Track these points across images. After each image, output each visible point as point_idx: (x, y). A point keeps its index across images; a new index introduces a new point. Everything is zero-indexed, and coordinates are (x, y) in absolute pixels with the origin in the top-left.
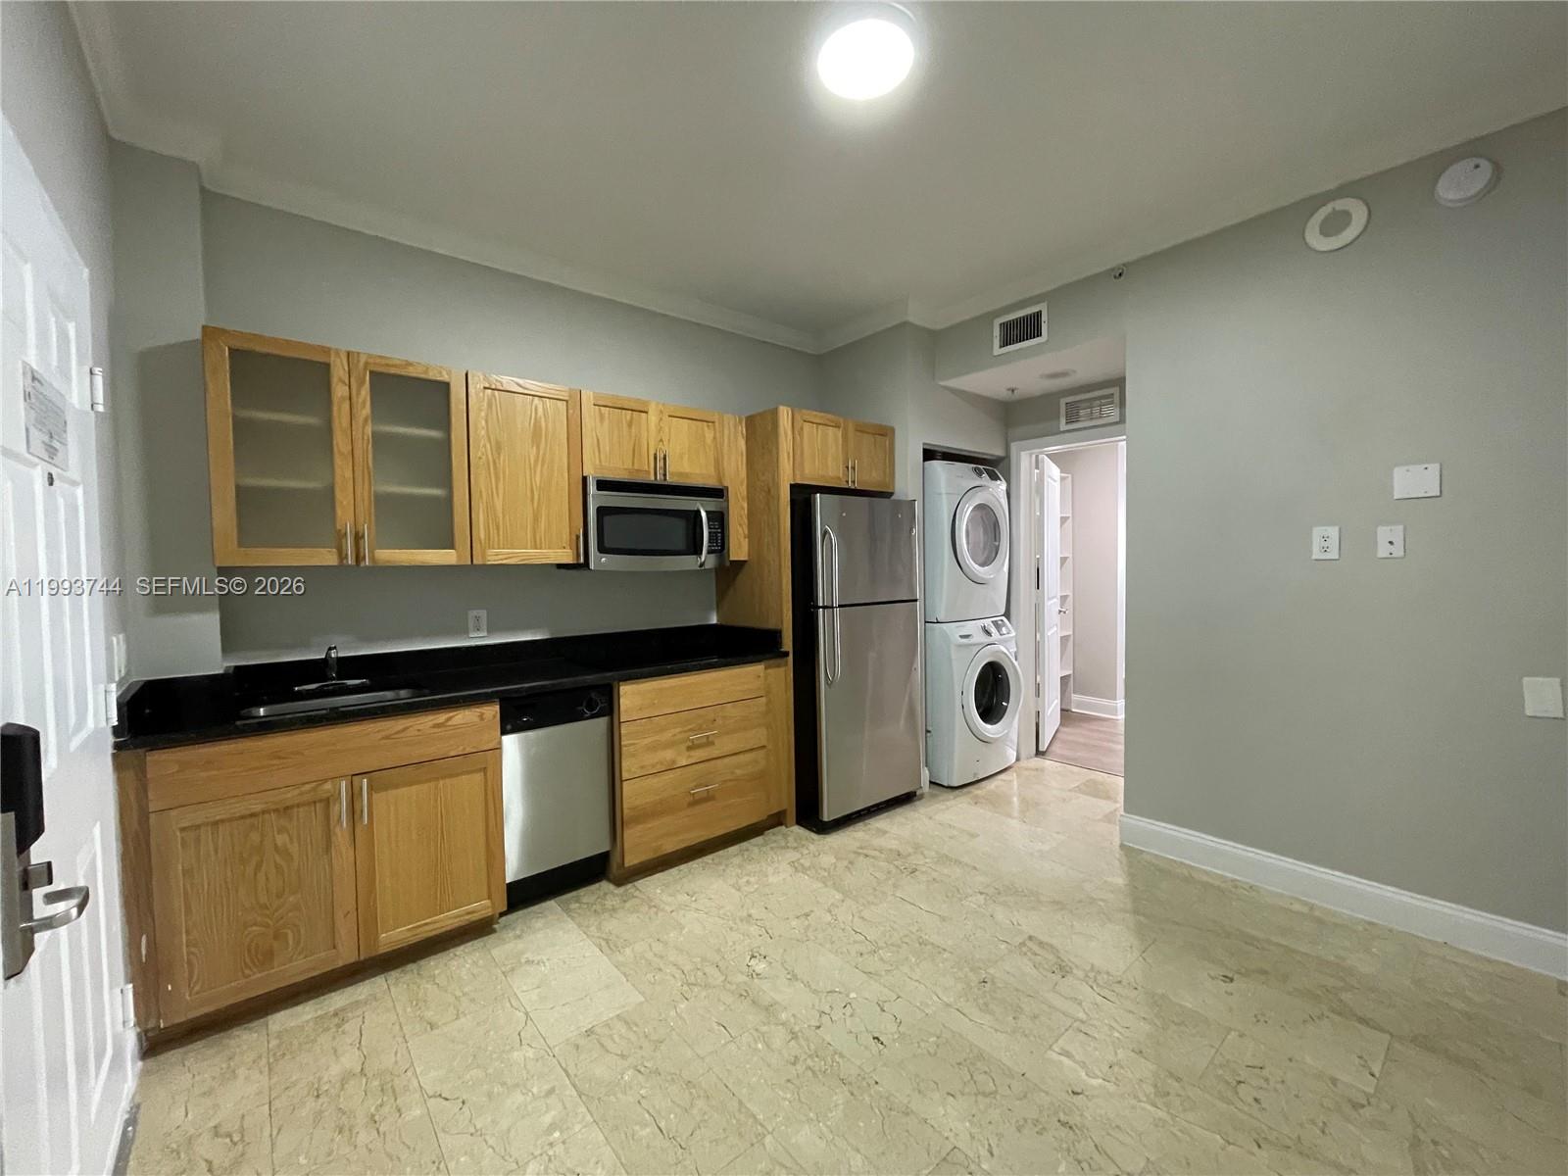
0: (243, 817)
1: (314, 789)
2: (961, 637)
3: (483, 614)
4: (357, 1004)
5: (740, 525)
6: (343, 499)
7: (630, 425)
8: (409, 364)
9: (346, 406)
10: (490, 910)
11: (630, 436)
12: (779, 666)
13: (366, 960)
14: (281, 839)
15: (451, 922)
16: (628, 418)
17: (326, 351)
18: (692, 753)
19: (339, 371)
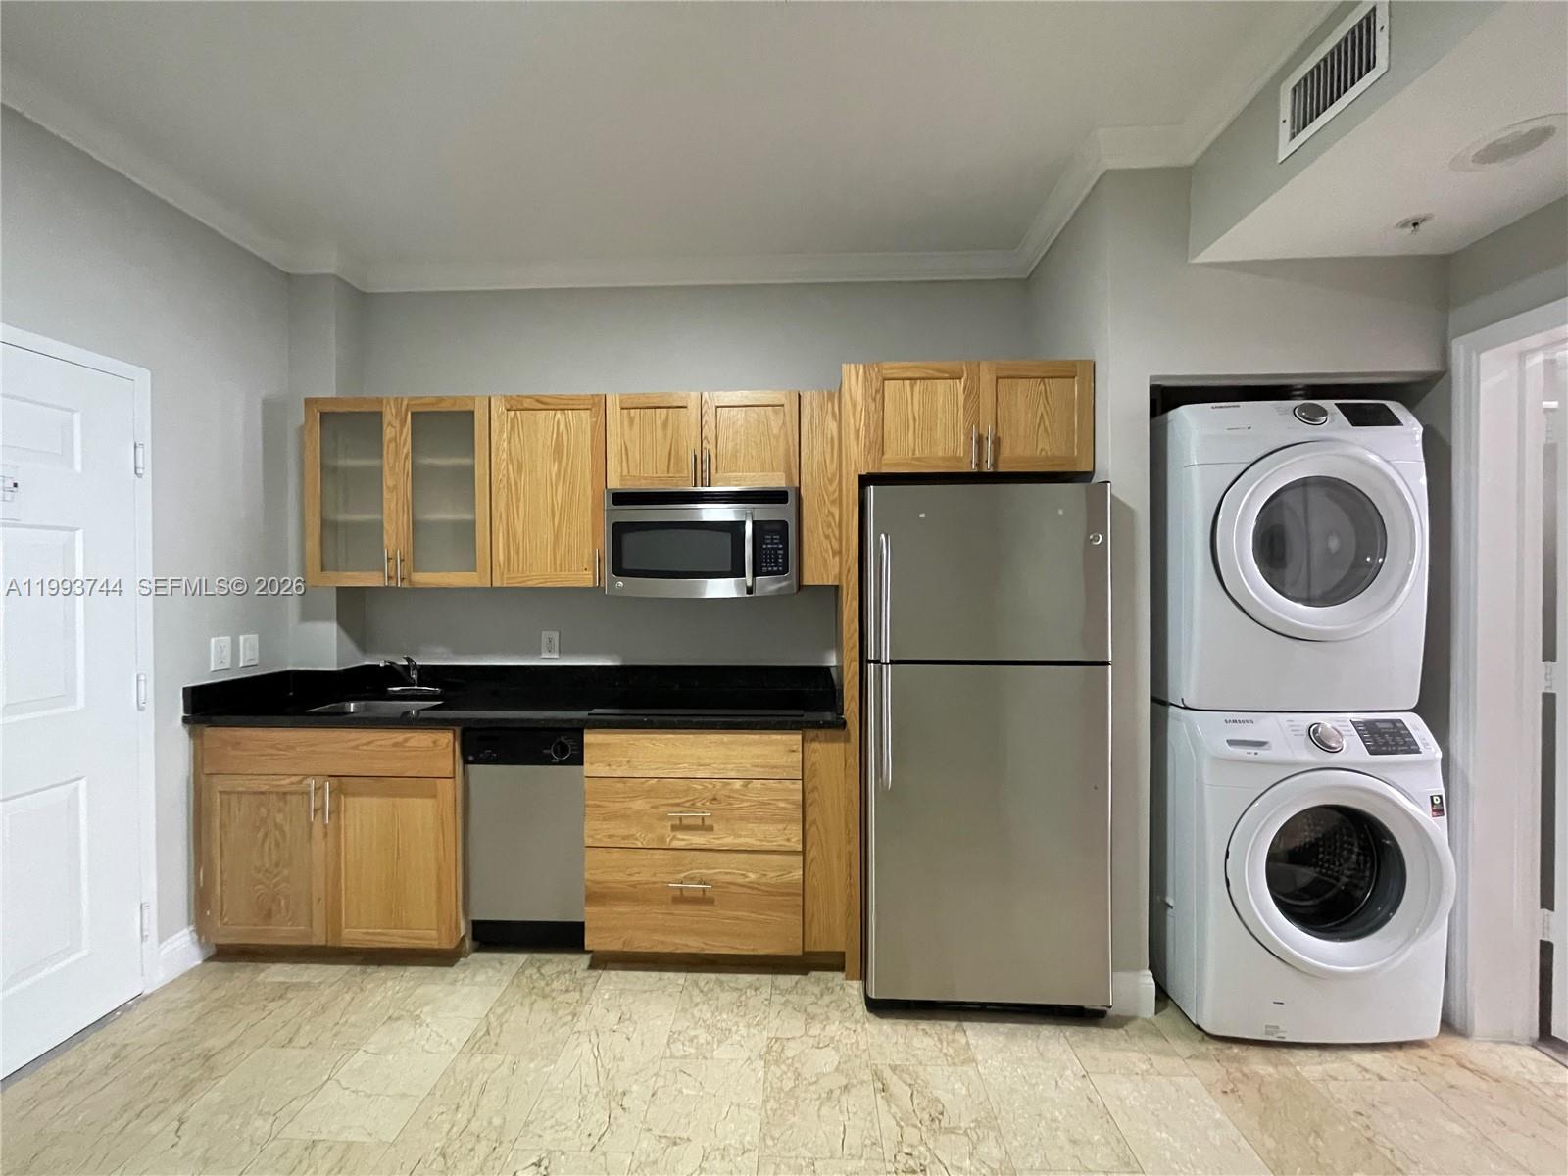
0: (255, 793)
1: (300, 782)
2: (1231, 742)
3: (555, 636)
4: (307, 985)
5: (827, 537)
6: (389, 528)
7: (665, 425)
8: (441, 399)
9: (393, 445)
10: (437, 942)
11: (665, 436)
12: (833, 740)
13: (331, 947)
14: (280, 818)
15: (400, 940)
16: (664, 417)
17: (380, 401)
18: (680, 835)
19: (389, 415)
